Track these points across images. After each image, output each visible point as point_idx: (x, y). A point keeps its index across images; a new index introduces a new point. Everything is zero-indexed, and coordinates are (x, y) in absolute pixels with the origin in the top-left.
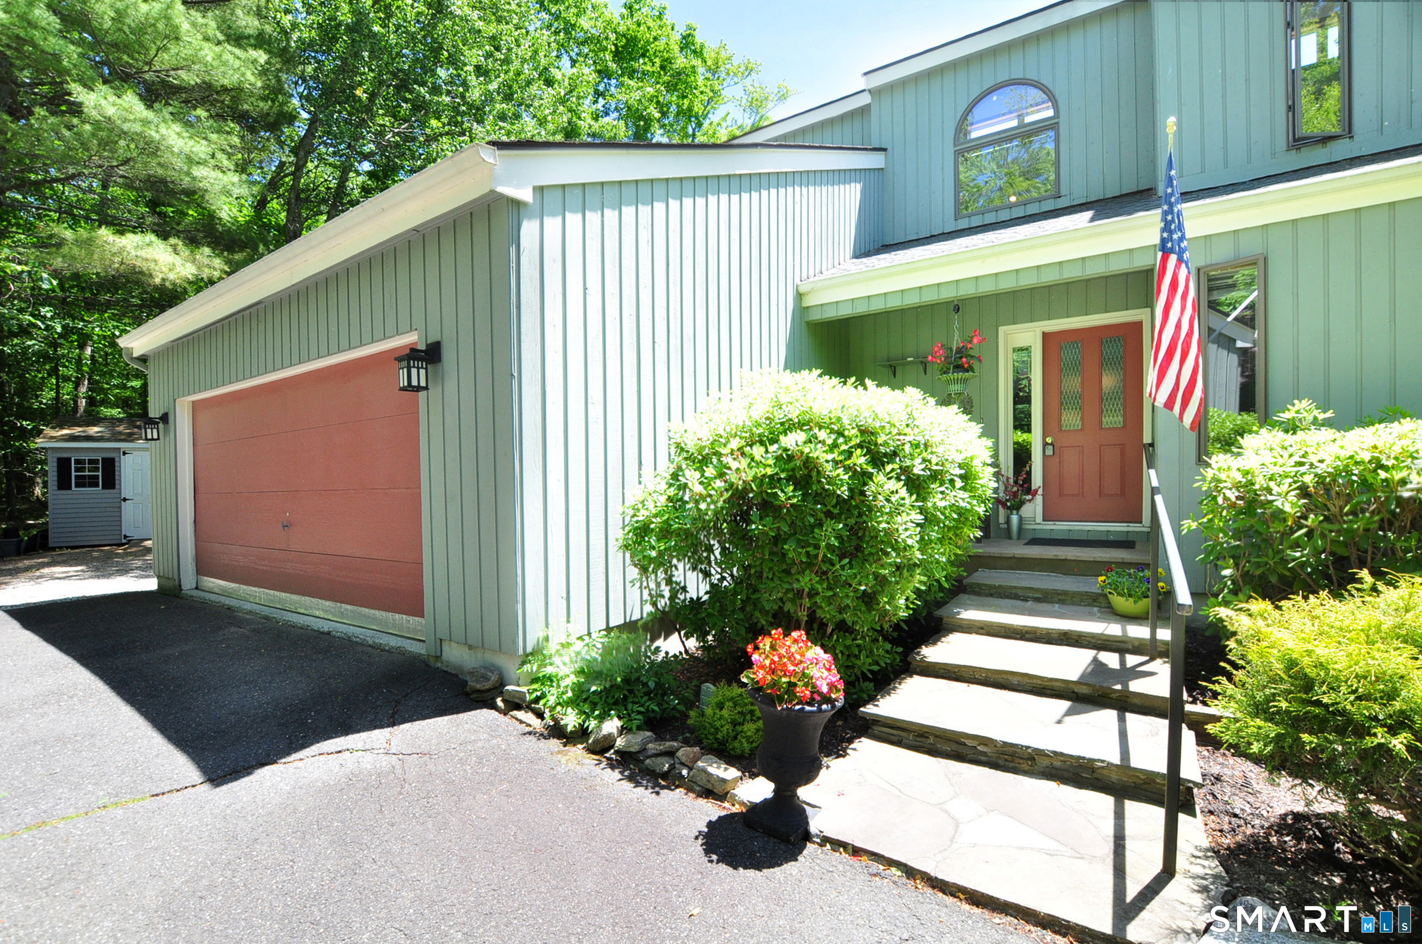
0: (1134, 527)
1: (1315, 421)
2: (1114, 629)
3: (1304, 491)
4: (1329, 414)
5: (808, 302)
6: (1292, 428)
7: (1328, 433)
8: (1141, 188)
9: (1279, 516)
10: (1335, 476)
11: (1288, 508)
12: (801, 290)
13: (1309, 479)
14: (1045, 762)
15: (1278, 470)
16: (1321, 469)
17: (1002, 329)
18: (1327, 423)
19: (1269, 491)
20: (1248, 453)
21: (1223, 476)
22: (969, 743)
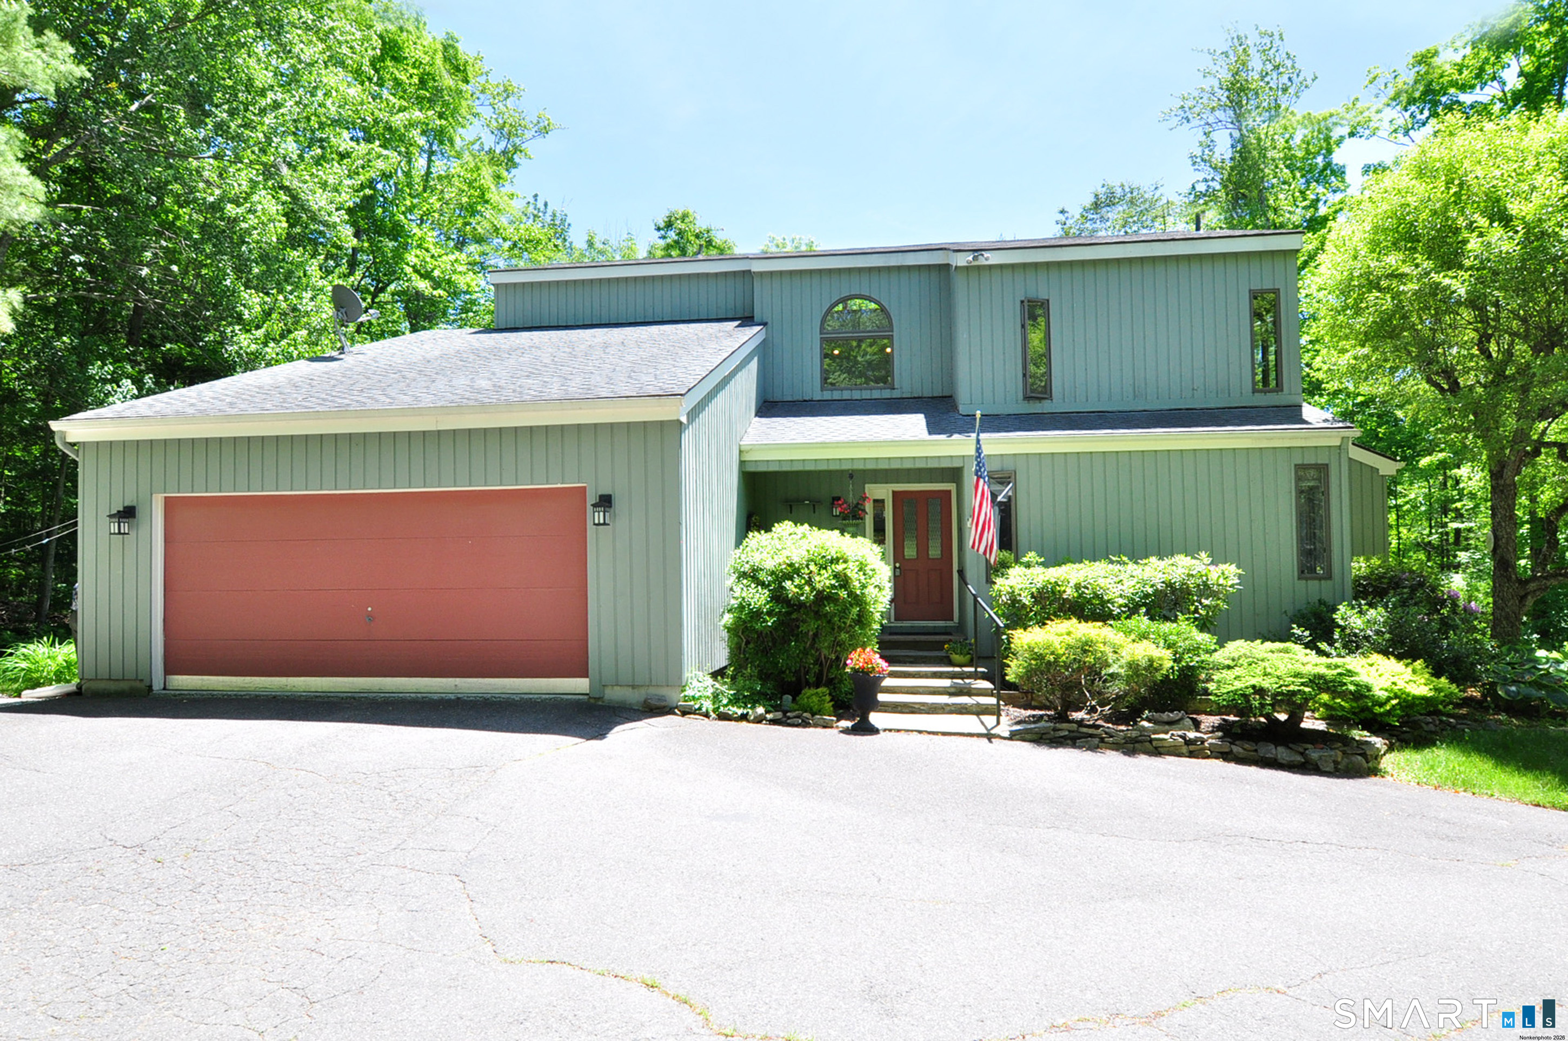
0: (949, 623)
1: (1037, 563)
2: (957, 669)
3: (1033, 596)
4: (1043, 559)
5: (747, 457)
6: (1028, 566)
7: (1041, 569)
8: (944, 394)
9: (1024, 606)
10: (1043, 588)
11: (1027, 603)
12: (742, 449)
13: (1034, 590)
14: (948, 708)
15: (1024, 586)
16: (1039, 585)
17: (867, 486)
18: (1043, 564)
19: (1020, 595)
20: (1011, 577)
21: (1002, 589)
22: (917, 706)
